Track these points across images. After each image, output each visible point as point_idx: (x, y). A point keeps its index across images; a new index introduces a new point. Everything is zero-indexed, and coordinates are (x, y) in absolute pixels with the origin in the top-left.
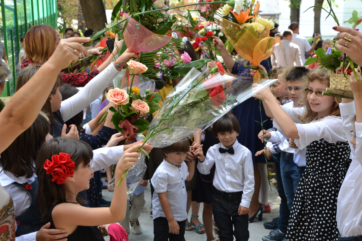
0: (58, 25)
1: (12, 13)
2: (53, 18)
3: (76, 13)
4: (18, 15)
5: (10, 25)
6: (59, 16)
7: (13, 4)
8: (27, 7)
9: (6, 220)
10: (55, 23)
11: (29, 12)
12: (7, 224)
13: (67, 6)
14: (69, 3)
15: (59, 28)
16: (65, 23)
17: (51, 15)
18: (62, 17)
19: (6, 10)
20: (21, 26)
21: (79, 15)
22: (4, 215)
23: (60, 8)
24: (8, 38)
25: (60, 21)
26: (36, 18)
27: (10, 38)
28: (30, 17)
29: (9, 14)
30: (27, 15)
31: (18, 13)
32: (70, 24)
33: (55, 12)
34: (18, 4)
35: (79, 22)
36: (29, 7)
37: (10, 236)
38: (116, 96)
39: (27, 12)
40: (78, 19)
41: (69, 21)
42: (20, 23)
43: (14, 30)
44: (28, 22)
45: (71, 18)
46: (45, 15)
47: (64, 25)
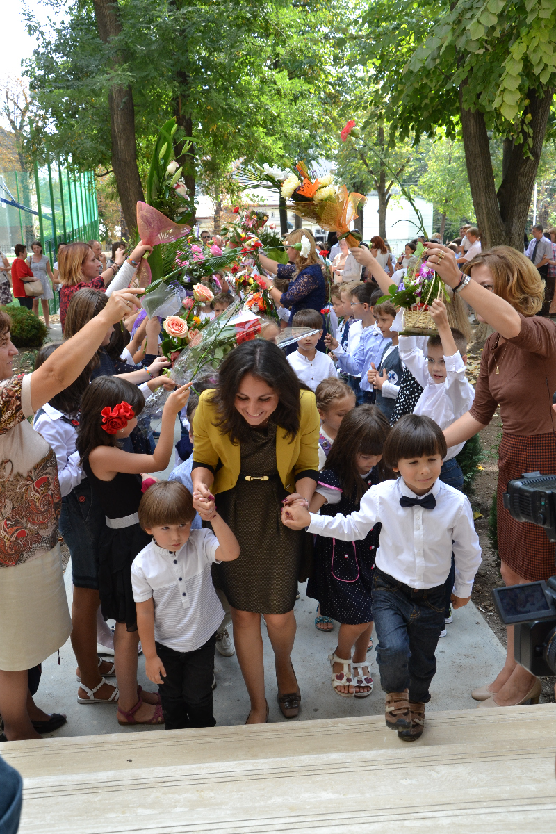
0: (100, 232)
1: (50, 222)
2: (94, 226)
3: (119, 219)
4: (57, 224)
5: (49, 235)
6: (100, 223)
7: (51, 212)
8: (66, 215)
9: (45, 472)
10: (96, 230)
11: (68, 220)
12: (47, 476)
13: (109, 211)
14: (111, 208)
15: (101, 235)
16: (107, 230)
17: (92, 222)
18: (104, 225)
19: (43, 219)
20: (60, 236)
21: (122, 221)
22: (43, 467)
23: (101, 214)
24: (47, 249)
25: (101, 228)
26: (76, 227)
27: (48, 250)
28: (69, 226)
29: (47, 223)
30: (66, 224)
31: (56, 221)
32: (112, 231)
33: (96, 219)
34: (56, 211)
35: (122, 229)
36: (67, 214)
37: (52, 487)
38: (174, 326)
39: (66, 220)
40: (121, 226)
41: (111, 228)
42: (59, 232)
43: (52, 242)
44: (68, 231)
45: (114, 224)
46: (86, 223)
47: (106, 232)
